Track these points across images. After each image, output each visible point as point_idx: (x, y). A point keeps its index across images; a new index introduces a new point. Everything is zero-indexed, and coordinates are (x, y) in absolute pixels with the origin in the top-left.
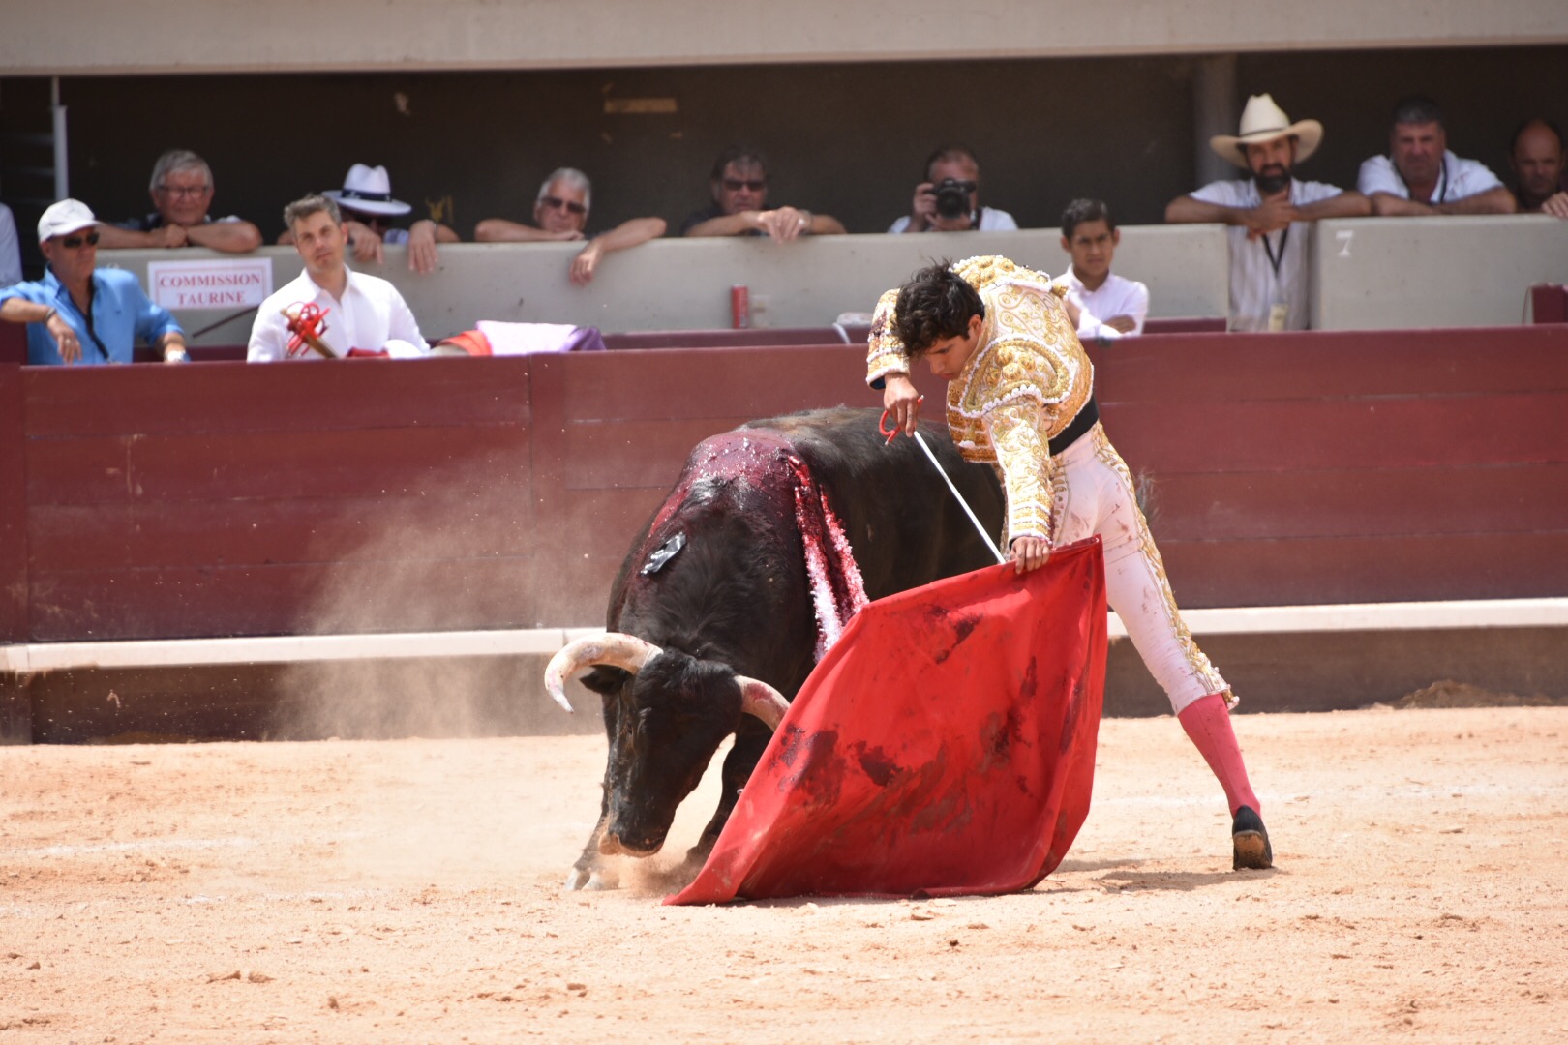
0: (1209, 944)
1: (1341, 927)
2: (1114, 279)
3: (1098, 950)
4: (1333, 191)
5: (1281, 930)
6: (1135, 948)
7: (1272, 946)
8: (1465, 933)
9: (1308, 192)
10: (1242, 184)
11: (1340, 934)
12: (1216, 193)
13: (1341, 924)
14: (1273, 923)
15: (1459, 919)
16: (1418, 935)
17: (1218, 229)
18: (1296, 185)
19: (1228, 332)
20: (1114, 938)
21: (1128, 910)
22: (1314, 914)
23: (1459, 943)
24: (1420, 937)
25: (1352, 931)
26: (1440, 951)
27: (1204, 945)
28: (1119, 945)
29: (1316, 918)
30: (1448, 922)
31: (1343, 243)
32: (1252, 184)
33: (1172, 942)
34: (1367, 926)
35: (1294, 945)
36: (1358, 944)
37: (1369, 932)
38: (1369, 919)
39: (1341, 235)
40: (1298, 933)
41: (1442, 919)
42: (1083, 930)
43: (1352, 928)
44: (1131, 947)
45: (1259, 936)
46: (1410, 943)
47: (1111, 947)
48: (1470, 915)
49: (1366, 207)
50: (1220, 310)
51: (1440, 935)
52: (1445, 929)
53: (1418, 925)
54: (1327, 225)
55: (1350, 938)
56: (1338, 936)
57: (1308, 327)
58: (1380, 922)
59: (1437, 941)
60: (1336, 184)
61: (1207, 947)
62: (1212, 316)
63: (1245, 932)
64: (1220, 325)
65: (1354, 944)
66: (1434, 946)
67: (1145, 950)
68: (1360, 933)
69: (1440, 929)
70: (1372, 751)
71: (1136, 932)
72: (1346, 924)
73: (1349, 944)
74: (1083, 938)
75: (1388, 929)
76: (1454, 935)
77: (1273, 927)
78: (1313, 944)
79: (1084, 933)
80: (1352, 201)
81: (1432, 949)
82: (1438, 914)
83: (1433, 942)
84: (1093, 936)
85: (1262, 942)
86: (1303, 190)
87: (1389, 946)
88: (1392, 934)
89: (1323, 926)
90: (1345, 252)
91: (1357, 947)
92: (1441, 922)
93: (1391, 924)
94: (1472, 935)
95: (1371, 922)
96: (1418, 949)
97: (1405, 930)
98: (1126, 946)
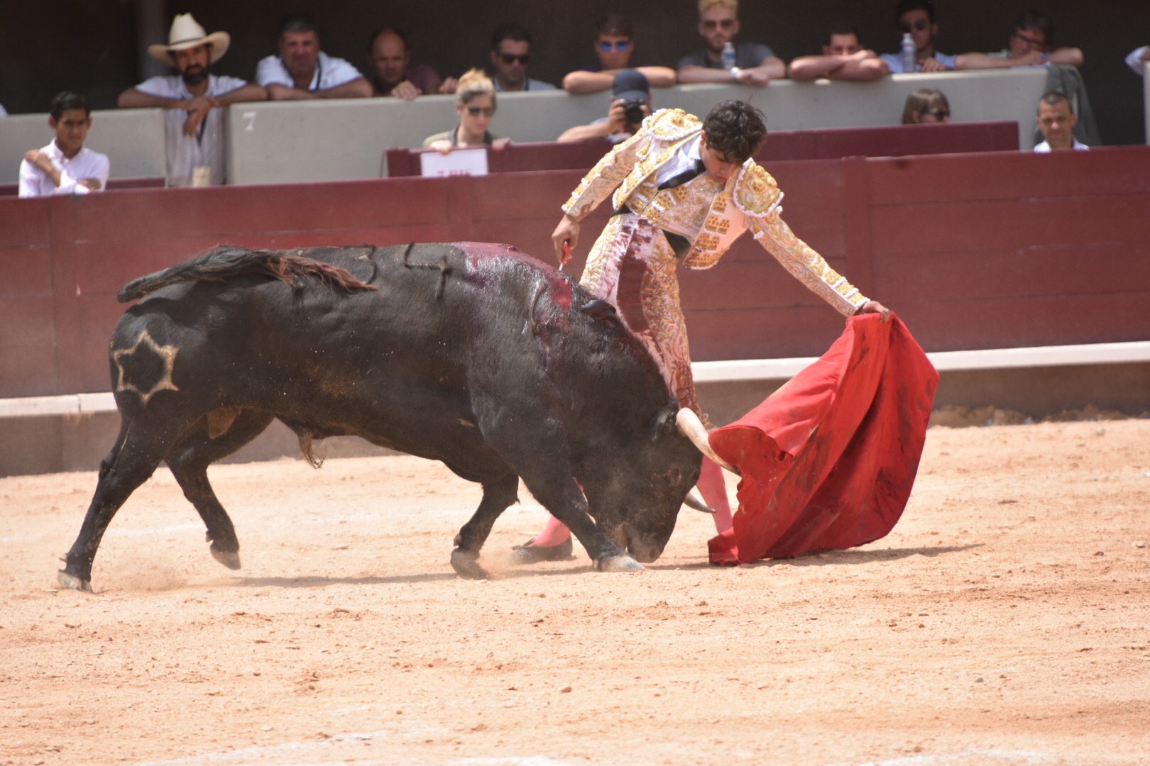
0: (165, 635)
1: (261, 620)
2: (85, 151)
3: (83, 642)
4: (239, 83)
5: (218, 623)
6: (111, 640)
7: (211, 636)
8: (351, 622)
9: (221, 85)
10: (173, 80)
11: (261, 625)
12: (153, 86)
13: (262, 618)
14: (212, 618)
15: (347, 612)
16: (317, 624)
17: (157, 112)
18: (212, 80)
19: (166, 187)
20: (95, 633)
21: (105, 612)
22: (241, 612)
23: (347, 629)
24: (318, 626)
25: (269, 623)
26: (333, 635)
27: (162, 636)
28: (99, 638)
29: (243, 614)
30: (339, 614)
31: (248, 121)
32: (180, 79)
33: (138, 635)
34: (280, 618)
35: (227, 634)
36: (274, 632)
37: (282, 623)
38: (281, 613)
39: (246, 115)
40: (230, 626)
41: (334, 612)
42: (72, 627)
43: (269, 620)
44: (108, 639)
45: (201, 628)
46: (311, 631)
47: (93, 639)
48: (354, 609)
49: (263, 94)
50: (160, 173)
51: (333, 624)
52: (336, 620)
53: (317, 617)
54: (236, 108)
55: (268, 628)
56: (259, 627)
57: (224, 182)
58: (290, 616)
59: (331, 629)
60: (242, 78)
61: (164, 638)
62: (154, 176)
63: (191, 626)
64: (160, 182)
65: (271, 633)
66: (329, 632)
67: (119, 641)
68: (276, 624)
69: (333, 620)
70: (281, 491)
71: (112, 628)
72: (265, 618)
73: (267, 633)
74: (73, 634)
75: (296, 620)
76: (344, 623)
77: (212, 621)
78: (241, 633)
79: (73, 630)
80: (252, 91)
81: (328, 634)
82: (331, 609)
83: (329, 629)
84: (79, 632)
85: (204, 633)
86: (217, 83)
87: (296, 633)
88: (298, 624)
89: (248, 620)
90: (250, 128)
91: (273, 634)
92: (333, 614)
93: (298, 617)
94: (356, 623)
95: (283, 616)
96: (317, 634)
97: (308, 621)
98: (104, 639)
